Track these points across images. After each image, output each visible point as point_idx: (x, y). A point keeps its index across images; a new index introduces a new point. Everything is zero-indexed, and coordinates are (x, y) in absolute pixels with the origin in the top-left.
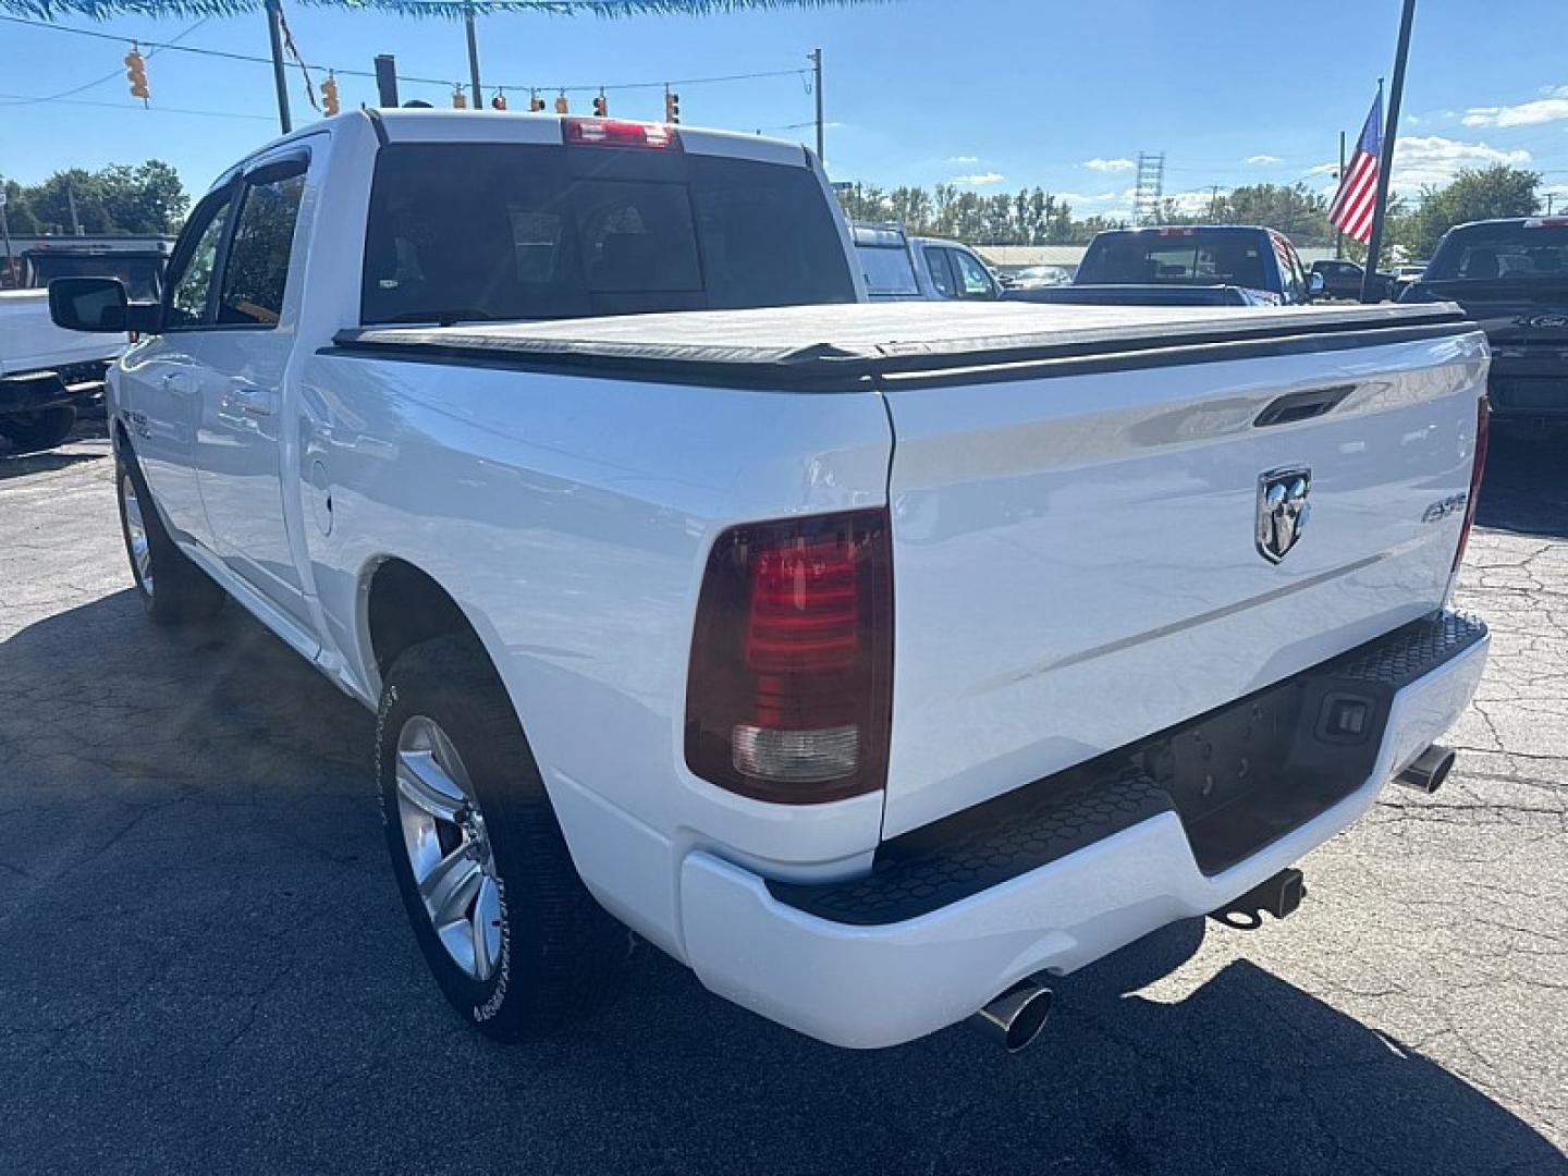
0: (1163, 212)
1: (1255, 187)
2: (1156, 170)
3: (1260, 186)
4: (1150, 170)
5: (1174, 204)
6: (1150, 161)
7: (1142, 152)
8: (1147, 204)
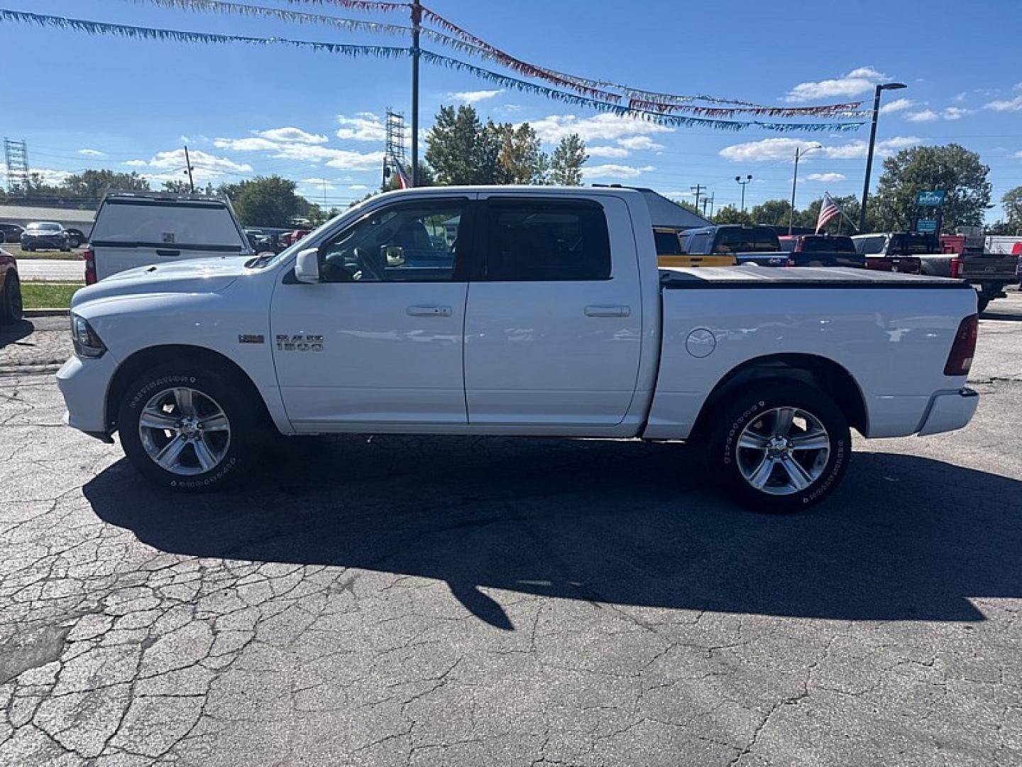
0: (31, 182)
1: (100, 171)
2: (21, 152)
3: (103, 171)
4: (16, 152)
5: (40, 177)
6: (14, 145)
7: (6, 138)
8: (17, 176)
